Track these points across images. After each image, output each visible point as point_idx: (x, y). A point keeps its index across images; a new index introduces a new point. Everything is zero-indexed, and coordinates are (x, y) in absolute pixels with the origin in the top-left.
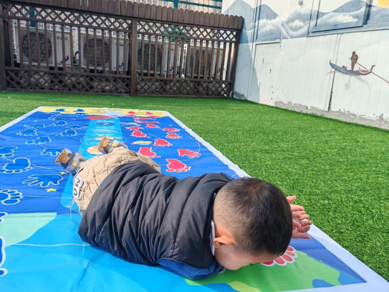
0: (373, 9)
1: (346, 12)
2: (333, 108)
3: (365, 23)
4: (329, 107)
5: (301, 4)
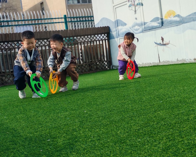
1: (155, 22)
2: (161, 61)
3: (162, 25)
4: (159, 61)
5: (136, 19)
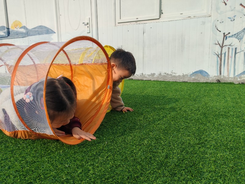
3: (8, 35)
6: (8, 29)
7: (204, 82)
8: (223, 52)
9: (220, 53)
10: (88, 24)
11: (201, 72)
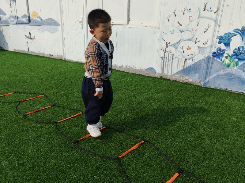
0: (31, 18)
1: (24, 18)
2: (30, 51)
3: (29, 23)
5: (12, 12)
6: (29, 17)
7: (153, 76)
8: (165, 56)
9: (163, 56)
10: (81, 22)
11: (151, 69)
